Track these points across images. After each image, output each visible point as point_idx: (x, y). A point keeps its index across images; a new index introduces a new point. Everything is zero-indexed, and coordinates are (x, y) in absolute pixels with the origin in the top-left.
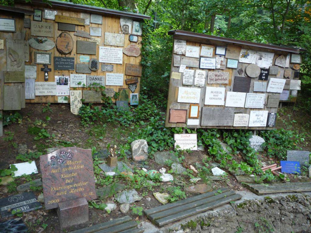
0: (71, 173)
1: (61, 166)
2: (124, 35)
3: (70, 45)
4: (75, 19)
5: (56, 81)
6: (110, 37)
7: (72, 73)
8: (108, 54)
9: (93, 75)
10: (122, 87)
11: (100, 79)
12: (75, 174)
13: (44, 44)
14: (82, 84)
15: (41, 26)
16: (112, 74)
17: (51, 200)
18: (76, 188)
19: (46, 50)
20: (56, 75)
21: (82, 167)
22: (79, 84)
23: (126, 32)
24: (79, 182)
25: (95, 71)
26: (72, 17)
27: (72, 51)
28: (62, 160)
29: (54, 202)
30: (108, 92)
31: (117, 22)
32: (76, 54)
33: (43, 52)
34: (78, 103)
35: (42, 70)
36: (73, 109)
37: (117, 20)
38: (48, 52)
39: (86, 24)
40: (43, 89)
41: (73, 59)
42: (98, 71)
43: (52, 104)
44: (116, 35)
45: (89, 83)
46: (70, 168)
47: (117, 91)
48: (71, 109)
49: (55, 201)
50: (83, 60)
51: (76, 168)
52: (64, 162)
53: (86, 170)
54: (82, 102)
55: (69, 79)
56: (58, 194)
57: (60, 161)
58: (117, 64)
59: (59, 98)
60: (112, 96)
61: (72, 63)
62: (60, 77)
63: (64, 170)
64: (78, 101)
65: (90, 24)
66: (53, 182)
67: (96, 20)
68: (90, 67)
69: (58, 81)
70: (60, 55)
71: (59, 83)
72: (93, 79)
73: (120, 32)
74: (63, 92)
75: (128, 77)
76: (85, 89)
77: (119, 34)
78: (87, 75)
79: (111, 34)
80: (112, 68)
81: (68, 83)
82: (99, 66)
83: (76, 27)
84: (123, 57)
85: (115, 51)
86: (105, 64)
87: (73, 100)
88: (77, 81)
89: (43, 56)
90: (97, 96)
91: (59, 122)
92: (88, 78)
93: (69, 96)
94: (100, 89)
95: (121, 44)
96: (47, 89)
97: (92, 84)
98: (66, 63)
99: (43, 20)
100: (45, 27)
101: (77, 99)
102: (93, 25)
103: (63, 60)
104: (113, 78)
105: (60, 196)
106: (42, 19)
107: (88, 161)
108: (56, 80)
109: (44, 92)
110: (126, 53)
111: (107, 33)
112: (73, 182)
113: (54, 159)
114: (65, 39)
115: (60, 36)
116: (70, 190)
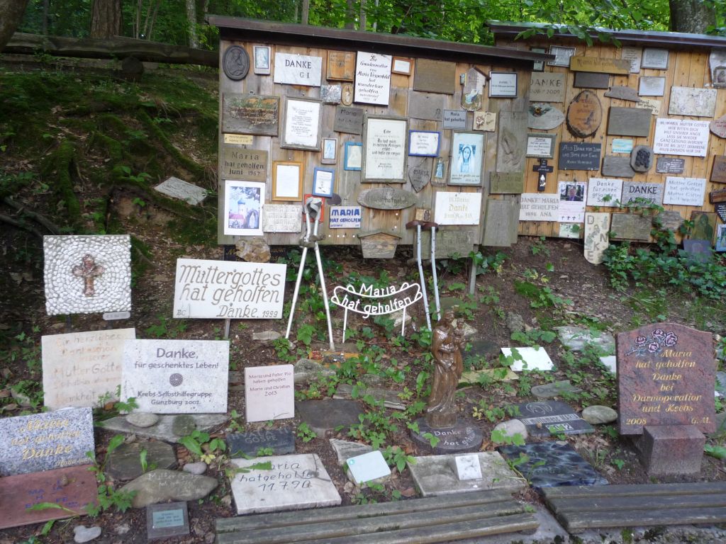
0: (672, 373)
1: (653, 357)
2: (715, 90)
3: (594, 118)
4: (610, 62)
5: (559, 192)
6: (683, 97)
7: (592, 176)
8: (676, 135)
9: (637, 181)
10: (699, 210)
11: (652, 190)
12: (679, 377)
13: (543, 117)
14: (614, 199)
15: (541, 81)
16: (680, 179)
17: (631, 418)
18: (678, 403)
19: (547, 128)
20: (562, 180)
21: (693, 364)
22: (606, 199)
23: (721, 84)
24: (685, 394)
25: (642, 173)
26: (604, 59)
27: (597, 129)
28: (656, 345)
29: (636, 422)
30: (666, 220)
31: (701, 62)
32: (604, 136)
33: (540, 133)
34: (601, 241)
35: (535, 169)
36: (589, 252)
37: (702, 58)
38: (549, 134)
39: (632, 71)
40: (534, 207)
41: (599, 146)
42: (649, 172)
43: (548, 238)
44: (697, 90)
45: (626, 198)
46: (669, 364)
47: (688, 218)
48: (586, 252)
49: (639, 422)
50: (617, 148)
51: (681, 365)
52: (660, 351)
53: (699, 372)
54: (610, 238)
55: (585, 188)
56: (645, 409)
57: (653, 347)
58: (693, 157)
59: (563, 227)
60: (676, 228)
61: (596, 156)
62: (569, 183)
63: (659, 365)
64: (602, 235)
65: (642, 70)
66: (637, 385)
67: (654, 60)
68: (633, 164)
69: (564, 193)
70: (573, 139)
71: (565, 197)
72: (637, 190)
73: (708, 85)
74: (572, 216)
75: (716, 186)
76: (618, 210)
77: (704, 90)
78: (625, 180)
79: (686, 90)
80: (682, 166)
81: (582, 197)
82: (653, 162)
83: (611, 79)
84: (710, 140)
85: (693, 127)
86: (666, 157)
87: (591, 232)
88: (602, 193)
89: (540, 141)
90: (642, 228)
91: (563, 276)
92: (625, 187)
93: (583, 224)
94: (650, 213)
95: (707, 112)
96: (540, 207)
97: (634, 200)
98: (582, 155)
99: (546, 68)
100: (549, 82)
101: (599, 232)
102: (647, 73)
103: (578, 149)
104: (682, 189)
105: (648, 414)
106: (543, 67)
107: (705, 355)
108: (559, 190)
109: (535, 214)
110: (717, 131)
111: (676, 89)
112: (674, 391)
113: (643, 342)
114: (586, 105)
115: (577, 99)
116: (667, 406)
